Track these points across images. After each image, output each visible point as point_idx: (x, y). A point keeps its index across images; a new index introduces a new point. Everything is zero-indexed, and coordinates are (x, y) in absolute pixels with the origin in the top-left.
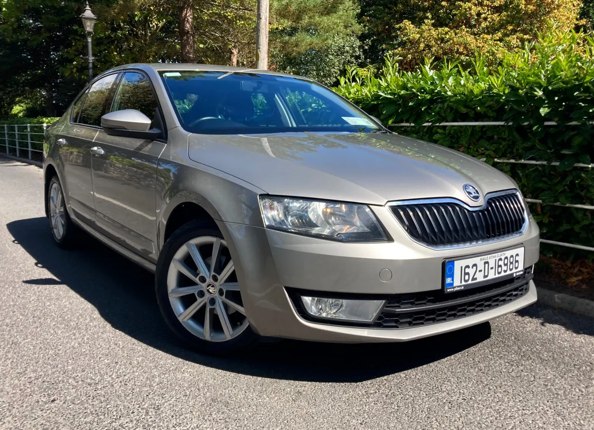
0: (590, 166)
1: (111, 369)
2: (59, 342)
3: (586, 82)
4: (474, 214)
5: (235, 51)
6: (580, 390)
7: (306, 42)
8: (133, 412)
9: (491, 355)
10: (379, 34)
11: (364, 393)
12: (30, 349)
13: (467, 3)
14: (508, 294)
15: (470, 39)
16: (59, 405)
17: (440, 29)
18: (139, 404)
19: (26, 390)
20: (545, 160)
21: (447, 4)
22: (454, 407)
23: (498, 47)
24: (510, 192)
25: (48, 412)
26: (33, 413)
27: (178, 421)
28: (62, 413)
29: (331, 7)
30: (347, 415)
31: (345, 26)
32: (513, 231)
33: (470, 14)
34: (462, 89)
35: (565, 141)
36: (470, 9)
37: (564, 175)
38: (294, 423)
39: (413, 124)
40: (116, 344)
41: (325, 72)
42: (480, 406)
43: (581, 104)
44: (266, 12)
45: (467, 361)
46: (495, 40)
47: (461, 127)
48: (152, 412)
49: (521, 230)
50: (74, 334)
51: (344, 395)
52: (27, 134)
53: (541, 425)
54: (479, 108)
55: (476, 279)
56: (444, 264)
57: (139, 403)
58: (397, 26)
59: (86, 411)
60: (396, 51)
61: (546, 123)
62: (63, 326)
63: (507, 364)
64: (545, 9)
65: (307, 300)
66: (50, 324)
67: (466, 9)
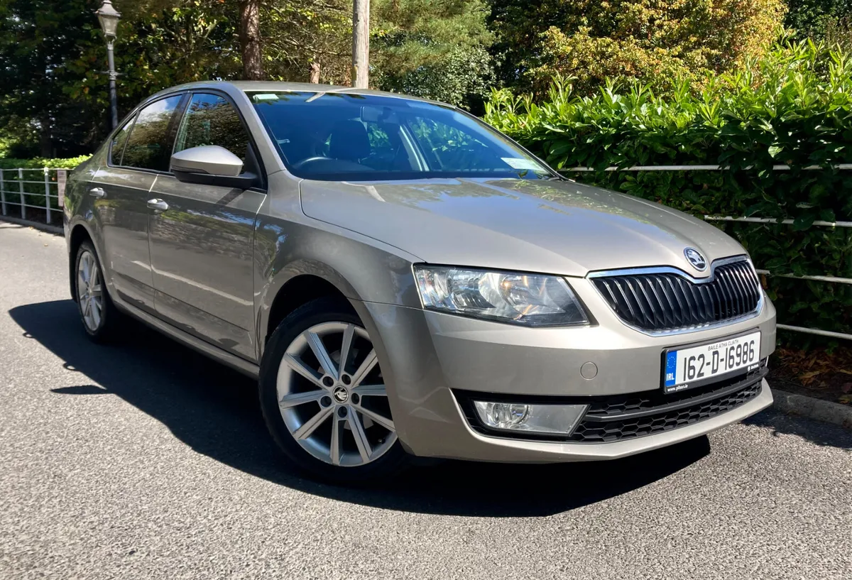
0: (834, 224)
1: (203, 507)
2: (122, 473)
3: (830, 113)
4: (699, 288)
5: (316, 66)
6: (835, 517)
7: (420, 55)
8: (248, 565)
9: (715, 476)
10: (516, 45)
11: (559, 530)
12: (82, 483)
13: (636, 4)
14: (739, 394)
15: (640, 53)
16: (142, 558)
17: (599, 40)
18: (253, 554)
19: (89, 539)
20: (774, 217)
21: (609, 5)
22: (679, 544)
23: (677, 66)
24: (740, 259)
25: (128, 567)
26: (107, 569)
27: (313, 574)
28: (149, 569)
29: (455, 6)
30: (541, 559)
31: (469, 33)
32: (747, 311)
33: (640, 19)
34: (660, 121)
35: (802, 191)
36: (640, 12)
37: (799, 237)
38: (472, 572)
39: (591, 169)
40: (205, 474)
41: (442, 97)
42: (712, 542)
43: (822, 141)
44: (366, 11)
45: (685, 485)
46: (673, 56)
47: (658, 172)
48: (274, 564)
49: (756, 309)
50: (142, 462)
51: (532, 534)
52: (18, 184)
53: (793, 563)
54: (683, 147)
55: (702, 374)
56: (663, 355)
57: (254, 552)
58: (542, 35)
59: (181, 565)
60: (540, 69)
61: (776, 168)
62: (123, 451)
63: (738, 487)
64: (739, 14)
65: (482, 405)
66: (103, 448)
67: (634, 12)
